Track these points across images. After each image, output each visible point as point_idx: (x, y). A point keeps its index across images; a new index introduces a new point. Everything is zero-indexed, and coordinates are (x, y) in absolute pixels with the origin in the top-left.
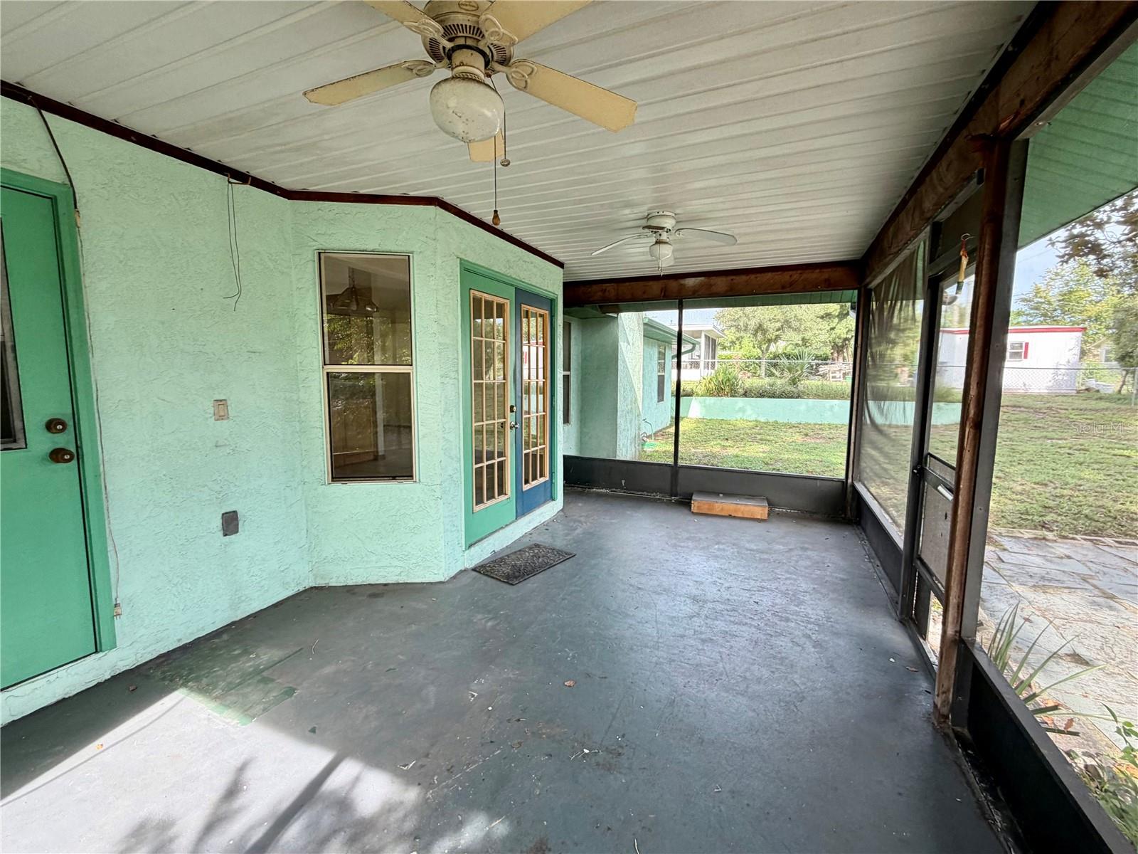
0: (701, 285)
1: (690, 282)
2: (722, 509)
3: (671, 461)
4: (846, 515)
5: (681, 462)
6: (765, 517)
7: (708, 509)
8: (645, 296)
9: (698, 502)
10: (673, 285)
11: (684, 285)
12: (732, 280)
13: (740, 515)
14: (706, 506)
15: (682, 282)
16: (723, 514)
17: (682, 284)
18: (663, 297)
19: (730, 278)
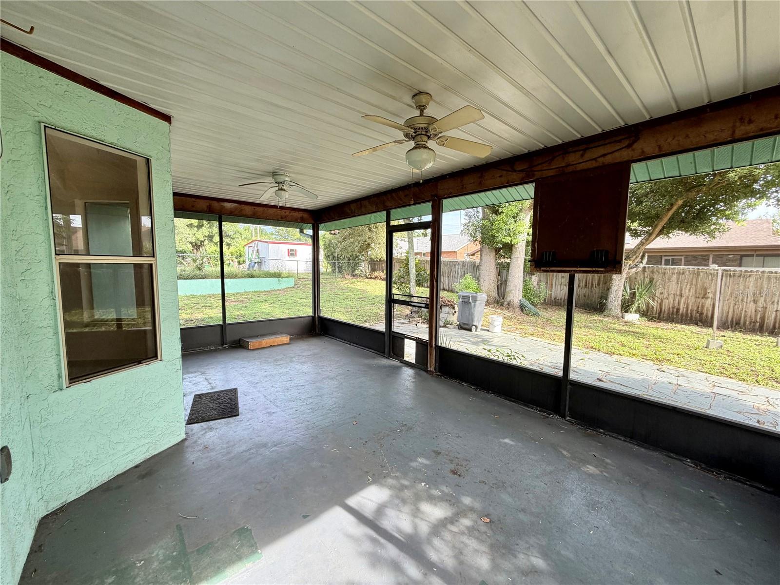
0: (236, 209)
1: (228, 205)
2: (266, 343)
3: (221, 323)
4: (316, 332)
5: (228, 321)
6: (288, 341)
7: (259, 345)
8: (194, 209)
9: (253, 343)
10: (215, 204)
11: (224, 207)
12: (255, 209)
13: (276, 344)
14: (257, 344)
15: (222, 204)
16: (267, 346)
17: (222, 206)
18: (209, 212)
19: (253, 207)
